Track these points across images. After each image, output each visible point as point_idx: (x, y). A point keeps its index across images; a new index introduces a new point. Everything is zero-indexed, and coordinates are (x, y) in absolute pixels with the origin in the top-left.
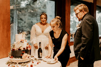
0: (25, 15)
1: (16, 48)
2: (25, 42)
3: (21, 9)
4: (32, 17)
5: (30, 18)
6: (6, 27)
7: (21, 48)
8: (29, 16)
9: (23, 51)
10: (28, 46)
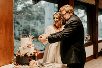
0: (22, 18)
1: (22, 54)
2: (31, 47)
3: (17, 12)
4: (29, 21)
5: (26, 21)
6: (8, 30)
7: (28, 54)
8: (26, 19)
9: (30, 57)
10: (35, 51)
